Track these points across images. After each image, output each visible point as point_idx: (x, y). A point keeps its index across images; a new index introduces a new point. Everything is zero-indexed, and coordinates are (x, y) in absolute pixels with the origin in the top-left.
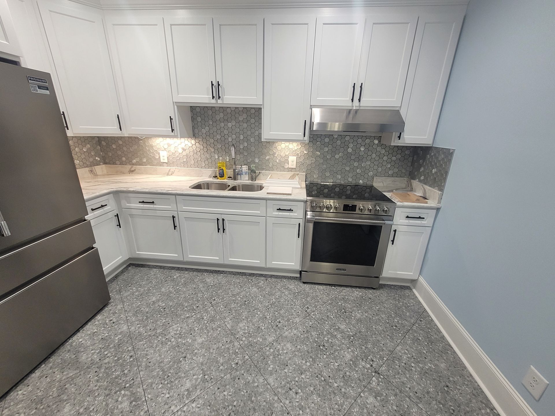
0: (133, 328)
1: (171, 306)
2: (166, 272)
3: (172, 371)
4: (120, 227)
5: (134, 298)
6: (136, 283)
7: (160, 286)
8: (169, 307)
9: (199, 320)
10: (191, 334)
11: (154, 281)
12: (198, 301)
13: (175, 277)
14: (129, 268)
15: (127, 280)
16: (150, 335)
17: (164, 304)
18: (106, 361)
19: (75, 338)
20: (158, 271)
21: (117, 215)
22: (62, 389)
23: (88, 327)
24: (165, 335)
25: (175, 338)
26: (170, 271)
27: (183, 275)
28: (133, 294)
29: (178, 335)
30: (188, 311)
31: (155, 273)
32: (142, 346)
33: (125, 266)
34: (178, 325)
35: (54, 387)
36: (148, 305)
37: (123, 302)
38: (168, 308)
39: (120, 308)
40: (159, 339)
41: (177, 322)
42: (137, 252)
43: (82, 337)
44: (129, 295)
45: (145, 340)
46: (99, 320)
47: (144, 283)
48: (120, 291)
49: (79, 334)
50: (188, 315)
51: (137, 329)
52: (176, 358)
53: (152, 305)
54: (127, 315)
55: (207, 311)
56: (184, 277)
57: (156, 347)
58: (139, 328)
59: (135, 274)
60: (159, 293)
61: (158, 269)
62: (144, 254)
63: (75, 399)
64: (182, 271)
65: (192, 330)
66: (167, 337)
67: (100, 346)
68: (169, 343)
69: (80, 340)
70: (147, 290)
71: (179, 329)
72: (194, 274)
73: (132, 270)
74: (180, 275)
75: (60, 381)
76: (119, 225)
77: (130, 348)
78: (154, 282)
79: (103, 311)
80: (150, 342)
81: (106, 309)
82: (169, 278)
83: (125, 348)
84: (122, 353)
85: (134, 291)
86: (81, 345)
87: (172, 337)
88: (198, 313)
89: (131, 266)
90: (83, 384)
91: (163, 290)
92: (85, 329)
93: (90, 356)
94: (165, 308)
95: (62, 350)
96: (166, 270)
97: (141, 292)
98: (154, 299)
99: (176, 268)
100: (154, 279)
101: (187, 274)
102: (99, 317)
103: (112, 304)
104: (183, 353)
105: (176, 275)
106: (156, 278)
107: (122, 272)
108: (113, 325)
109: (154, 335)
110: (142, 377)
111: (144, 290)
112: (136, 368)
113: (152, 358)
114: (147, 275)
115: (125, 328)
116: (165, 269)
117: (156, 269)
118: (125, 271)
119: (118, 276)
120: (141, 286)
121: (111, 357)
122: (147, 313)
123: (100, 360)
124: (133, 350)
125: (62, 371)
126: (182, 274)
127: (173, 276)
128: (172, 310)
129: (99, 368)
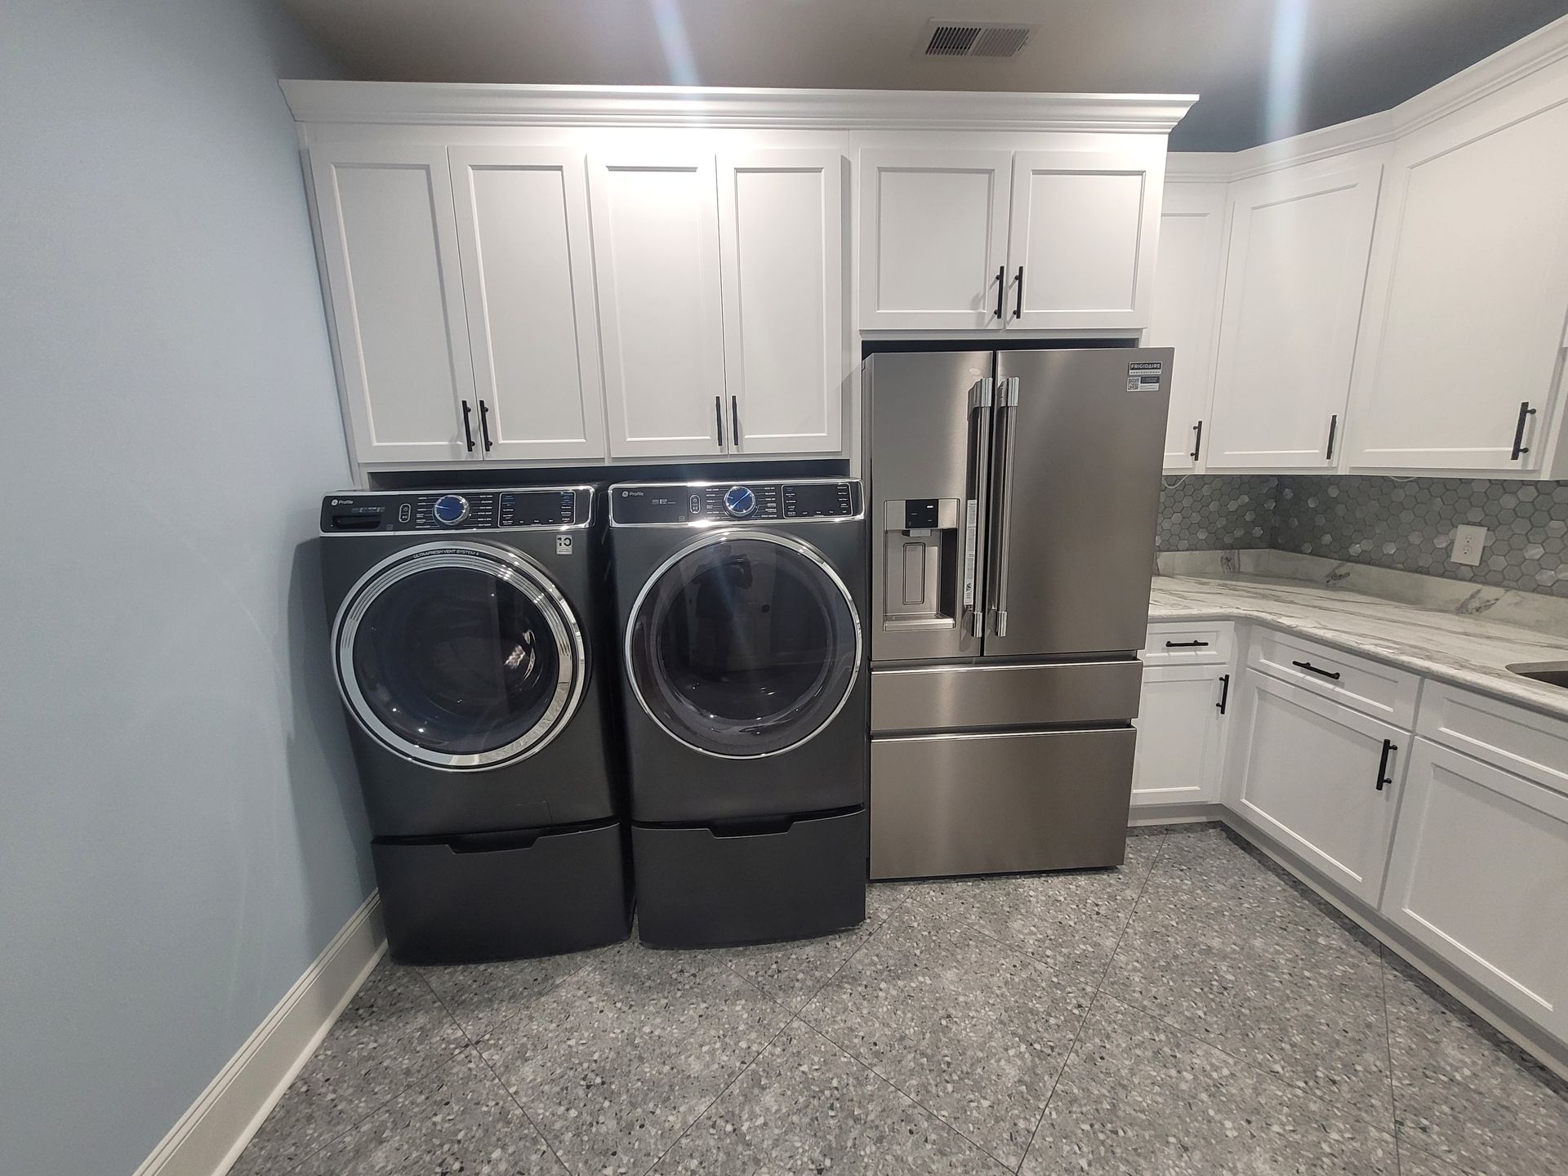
0: (1123, 958)
1: (1249, 999)
2: (1306, 909)
3: (1130, 1133)
4: (1223, 712)
5: (1171, 903)
6: (1201, 874)
7: (1258, 928)
8: (1242, 997)
9: (1303, 1118)
10: (1249, 1122)
11: (1250, 903)
12: (1349, 1068)
13: (1321, 941)
14: (1211, 831)
15: (1186, 853)
16: (1144, 1008)
17: (1232, 978)
18: (1041, 966)
19: (1028, 882)
20: (1279, 888)
21: (1226, 679)
22: (964, 942)
23: (1057, 881)
24: (1178, 1046)
25: (1196, 1078)
26: (1319, 913)
27: (1353, 957)
28: (1175, 893)
29: (1210, 1082)
30: (1289, 1061)
31: (1267, 887)
32: (1113, 1011)
33: (1204, 819)
34: (1231, 1061)
35: (959, 928)
36: (1190, 944)
37: (1144, 891)
38: (1235, 996)
39: (1130, 898)
40: (1157, 1039)
41: (1231, 1050)
42: (1244, 801)
43: (1035, 890)
44: (1165, 887)
45: (1126, 1006)
46: (1080, 886)
47: (1219, 887)
48: (1154, 864)
49: (1036, 881)
50: (1280, 1070)
51: (1130, 967)
52: (1161, 1122)
53: (1200, 952)
54: (1131, 922)
55: (1357, 1127)
56: (1353, 966)
57: (1138, 1046)
58: (1135, 969)
59: (1213, 853)
60: (1239, 942)
61: (1282, 883)
62: (1262, 815)
63: (966, 973)
64: (1362, 943)
65: (1258, 1113)
66: (1178, 1055)
67: (1049, 932)
68: (1173, 1072)
69: (1031, 893)
70: (1214, 908)
71: (1226, 1072)
72: (1403, 986)
73: (1214, 840)
74: (1344, 947)
75: (970, 926)
76: (1222, 707)
77: (1089, 989)
78: (1246, 905)
79: (1097, 876)
80: (1134, 1022)
81: (1105, 877)
82: (1299, 930)
83: (1082, 979)
84: (1073, 982)
85: (1184, 887)
86: (1026, 901)
87: (1189, 1068)
88: (1321, 1098)
89: (1219, 830)
90: (990, 964)
91: (1258, 943)
92: (1050, 881)
93: (1026, 931)
94: (1226, 989)
95: (1001, 883)
96: (1307, 902)
97: (1197, 904)
98: (1216, 943)
99: (1347, 921)
100: (1254, 898)
101: (1370, 965)
102: (1082, 880)
103: (1120, 876)
104: (1187, 1134)
105: (1331, 938)
106: (1262, 901)
107: (1189, 828)
108: (1094, 917)
109: (1152, 1017)
110: (1068, 1066)
111: (1208, 904)
112: (1072, 1037)
113: (1112, 1056)
114: (1244, 875)
115: (1109, 943)
116: (1306, 899)
117: (1277, 879)
118: (1197, 832)
119: (1174, 830)
120: (1206, 889)
121: (1050, 969)
122: (1176, 957)
123: (1033, 954)
124: (1090, 998)
125: (982, 915)
126: (1353, 952)
127: (1318, 935)
128: (1243, 1010)
129: (1024, 966)
